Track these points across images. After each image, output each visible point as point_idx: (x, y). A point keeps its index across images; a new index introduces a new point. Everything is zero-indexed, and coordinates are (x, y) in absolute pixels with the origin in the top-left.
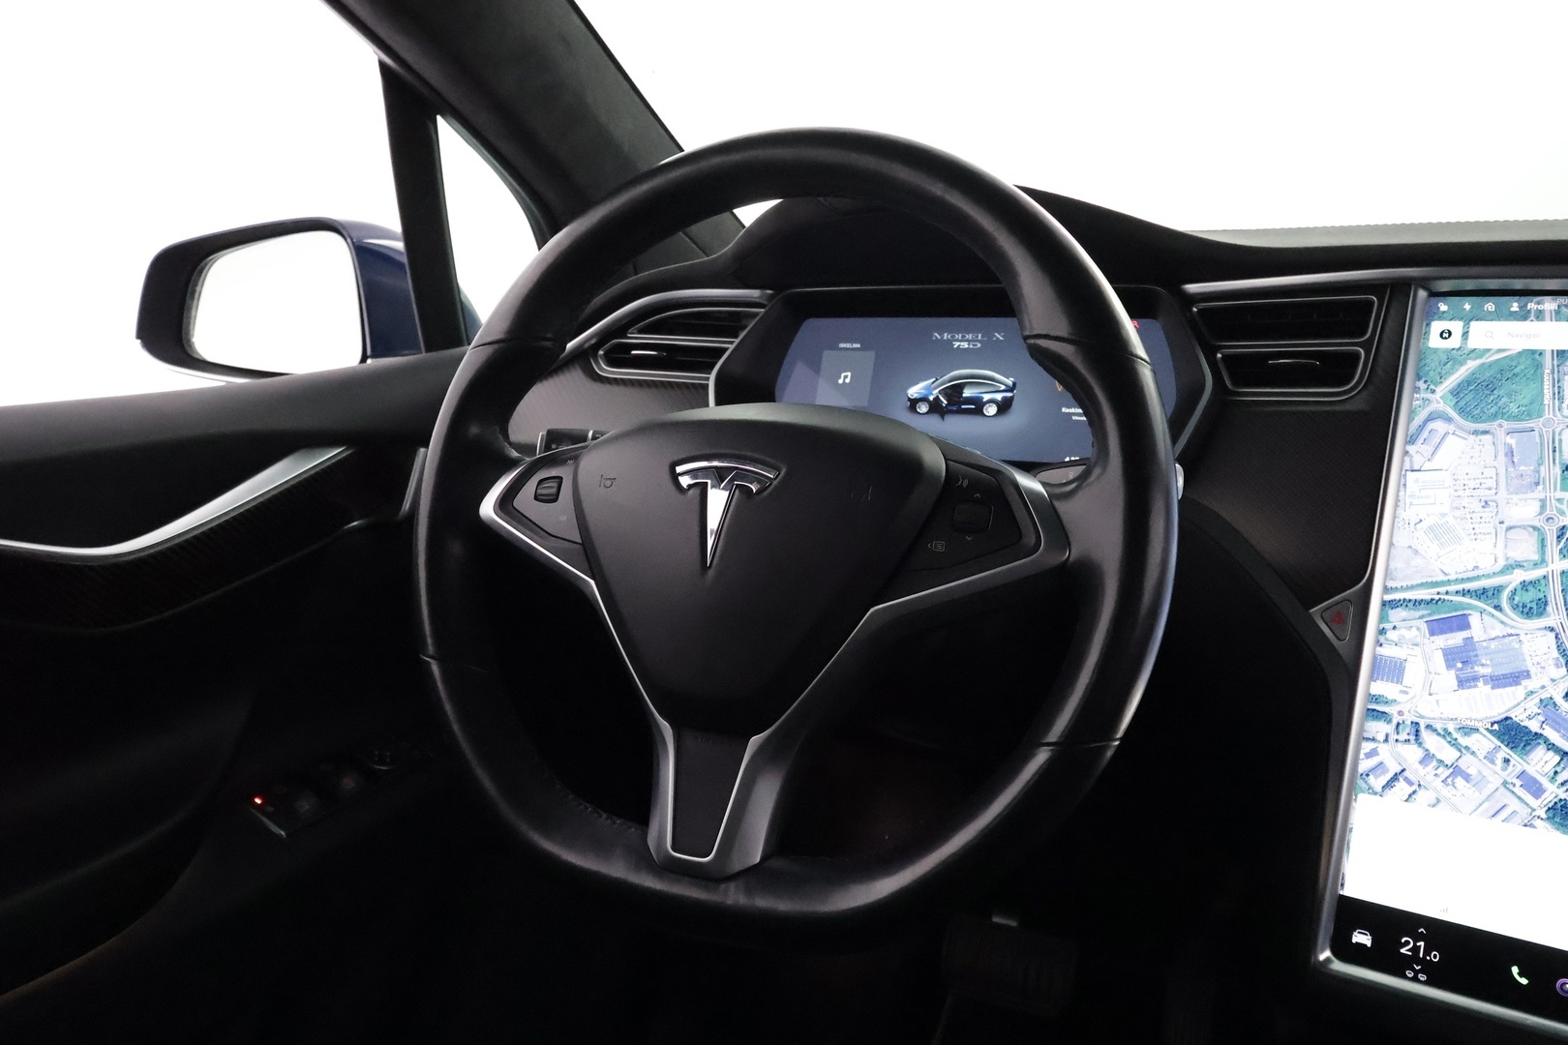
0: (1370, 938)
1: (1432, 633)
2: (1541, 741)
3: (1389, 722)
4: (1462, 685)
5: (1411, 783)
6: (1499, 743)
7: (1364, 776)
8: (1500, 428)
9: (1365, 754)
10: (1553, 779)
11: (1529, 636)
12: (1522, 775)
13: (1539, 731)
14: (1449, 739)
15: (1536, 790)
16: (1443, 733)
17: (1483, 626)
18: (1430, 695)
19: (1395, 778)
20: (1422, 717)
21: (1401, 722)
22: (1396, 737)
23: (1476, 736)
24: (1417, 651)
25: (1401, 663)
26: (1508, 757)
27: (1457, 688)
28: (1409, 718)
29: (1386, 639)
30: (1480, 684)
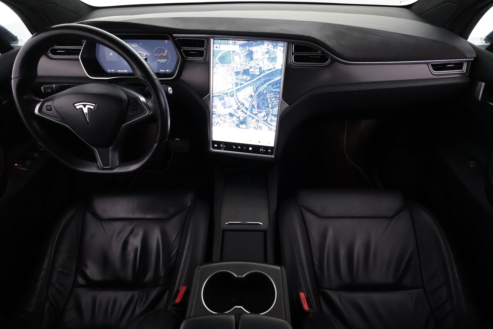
0: (217, 145)
1: (220, 101)
7: (214, 123)
8: (226, 65)
9: (213, 120)
10: (236, 121)
11: (232, 100)
12: (233, 121)
13: (234, 114)
15: (234, 123)
16: (223, 116)
17: (226, 99)
18: (220, 110)
19: (217, 123)
20: (220, 114)
22: (217, 117)
23: (227, 116)
24: (218, 103)
26: (231, 118)
27: (224, 109)
28: (218, 114)
29: (213, 102)
30: (227, 108)
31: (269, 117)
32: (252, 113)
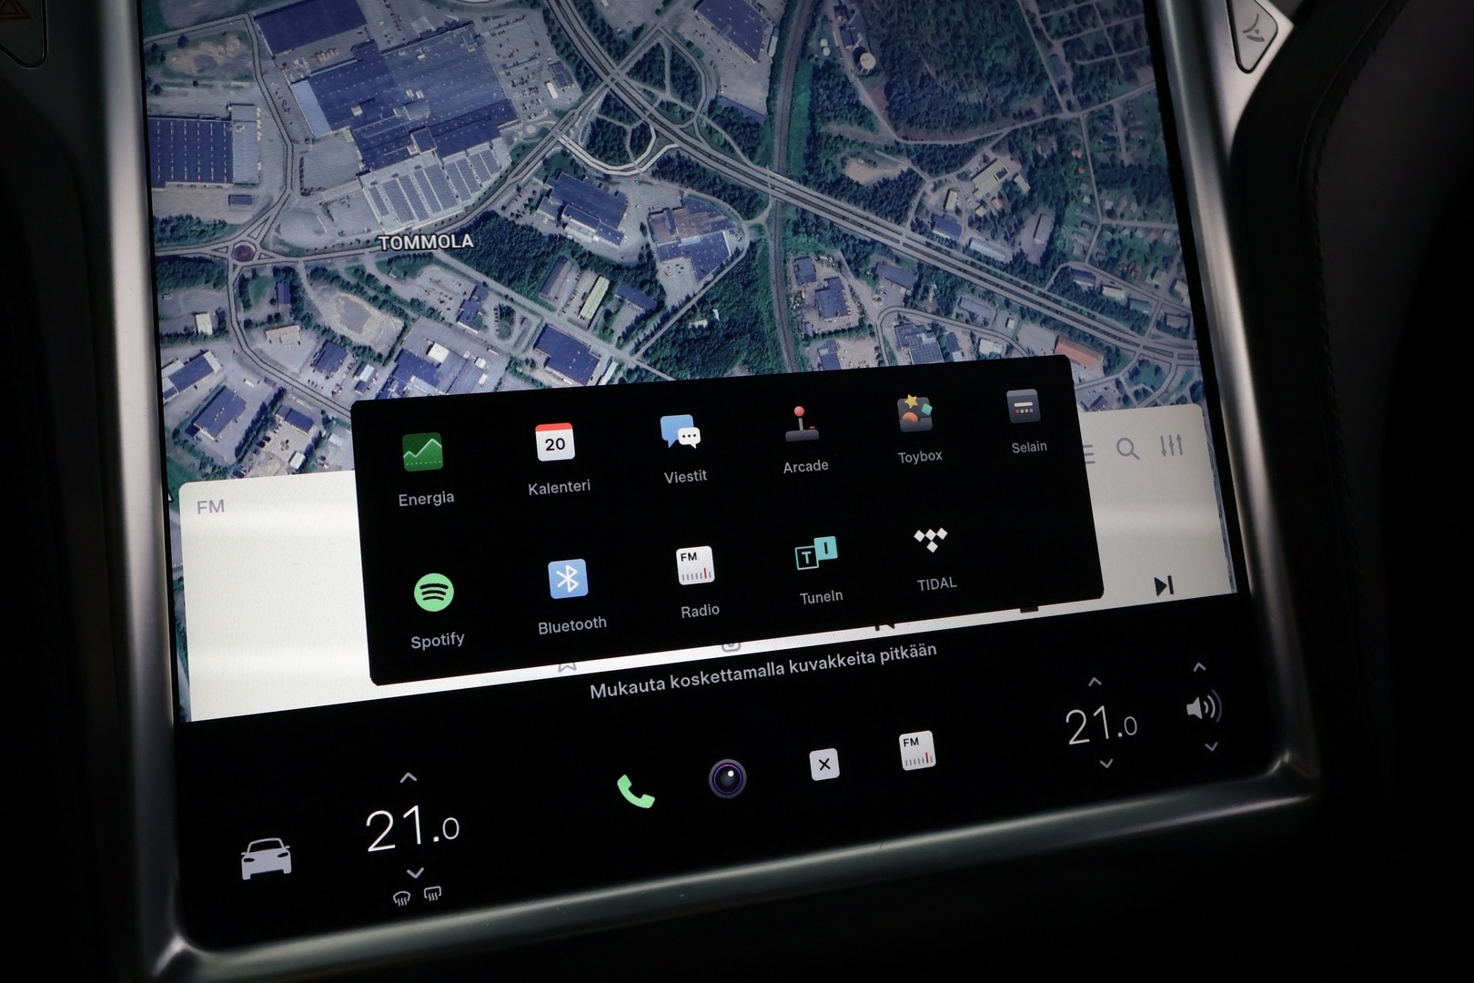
0: (284, 849)
1: (279, 46)
2: (566, 253)
3: (219, 281)
4: (374, 157)
5: (303, 422)
6: (481, 278)
7: (184, 436)
9: (173, 378)
10: (605, 332)
11: (493, 23)
12: (544, 337)
13: (558, 231)
14: (372, 293)
16: (353, 281)
18: (306, 193)
19: (264, 420)
20: (296, 252)
21: (248, 275)
22: (242, 316)
23: (431, 272)
24: (253, 91)
25: (218, 129)
26: (506, 303)
27: (361, 166)
28: (266, 263)
29: (169, 74)
30: (414, 149)
31: (1072, 212)
32: (840, 187)
